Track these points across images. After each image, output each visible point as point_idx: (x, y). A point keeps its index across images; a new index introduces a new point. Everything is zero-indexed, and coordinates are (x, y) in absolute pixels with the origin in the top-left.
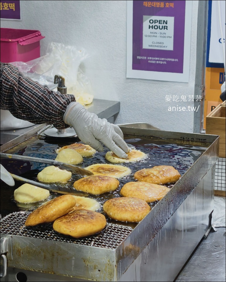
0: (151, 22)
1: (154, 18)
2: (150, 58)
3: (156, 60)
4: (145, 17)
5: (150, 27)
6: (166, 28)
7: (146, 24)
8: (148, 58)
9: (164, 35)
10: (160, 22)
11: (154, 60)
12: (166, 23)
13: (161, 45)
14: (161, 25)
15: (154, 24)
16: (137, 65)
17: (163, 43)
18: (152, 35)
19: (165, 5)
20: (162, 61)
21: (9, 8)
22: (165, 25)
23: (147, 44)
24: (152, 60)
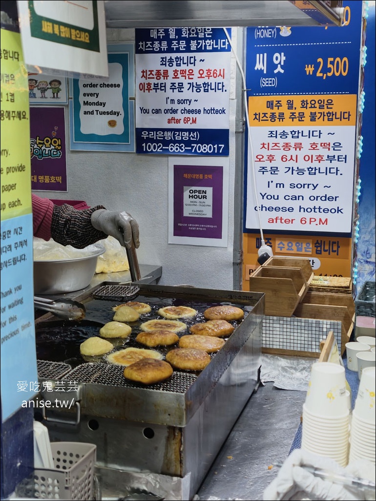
0: (191, 192)
1: (194, 188)
2: (191, 225)
3: (196, 227)
4: (185, 187)
5: (190, 197)
6: (205, 197)
7: (186, 194)
8: (189, 225)
9: (204, 204)
10: (199, 192)
11: (194, 227)
12: (205, 193)
13: (201, 213)
14: (200, 195)
15: (193, 194)
16: (179, 231)
17: (202, 211)
18: (192, 203)
19: (204, 176)
20: (201, 228)
21: (55, 180)
22: (204, 194)
23: (187, 212)
24: (193, 227)
